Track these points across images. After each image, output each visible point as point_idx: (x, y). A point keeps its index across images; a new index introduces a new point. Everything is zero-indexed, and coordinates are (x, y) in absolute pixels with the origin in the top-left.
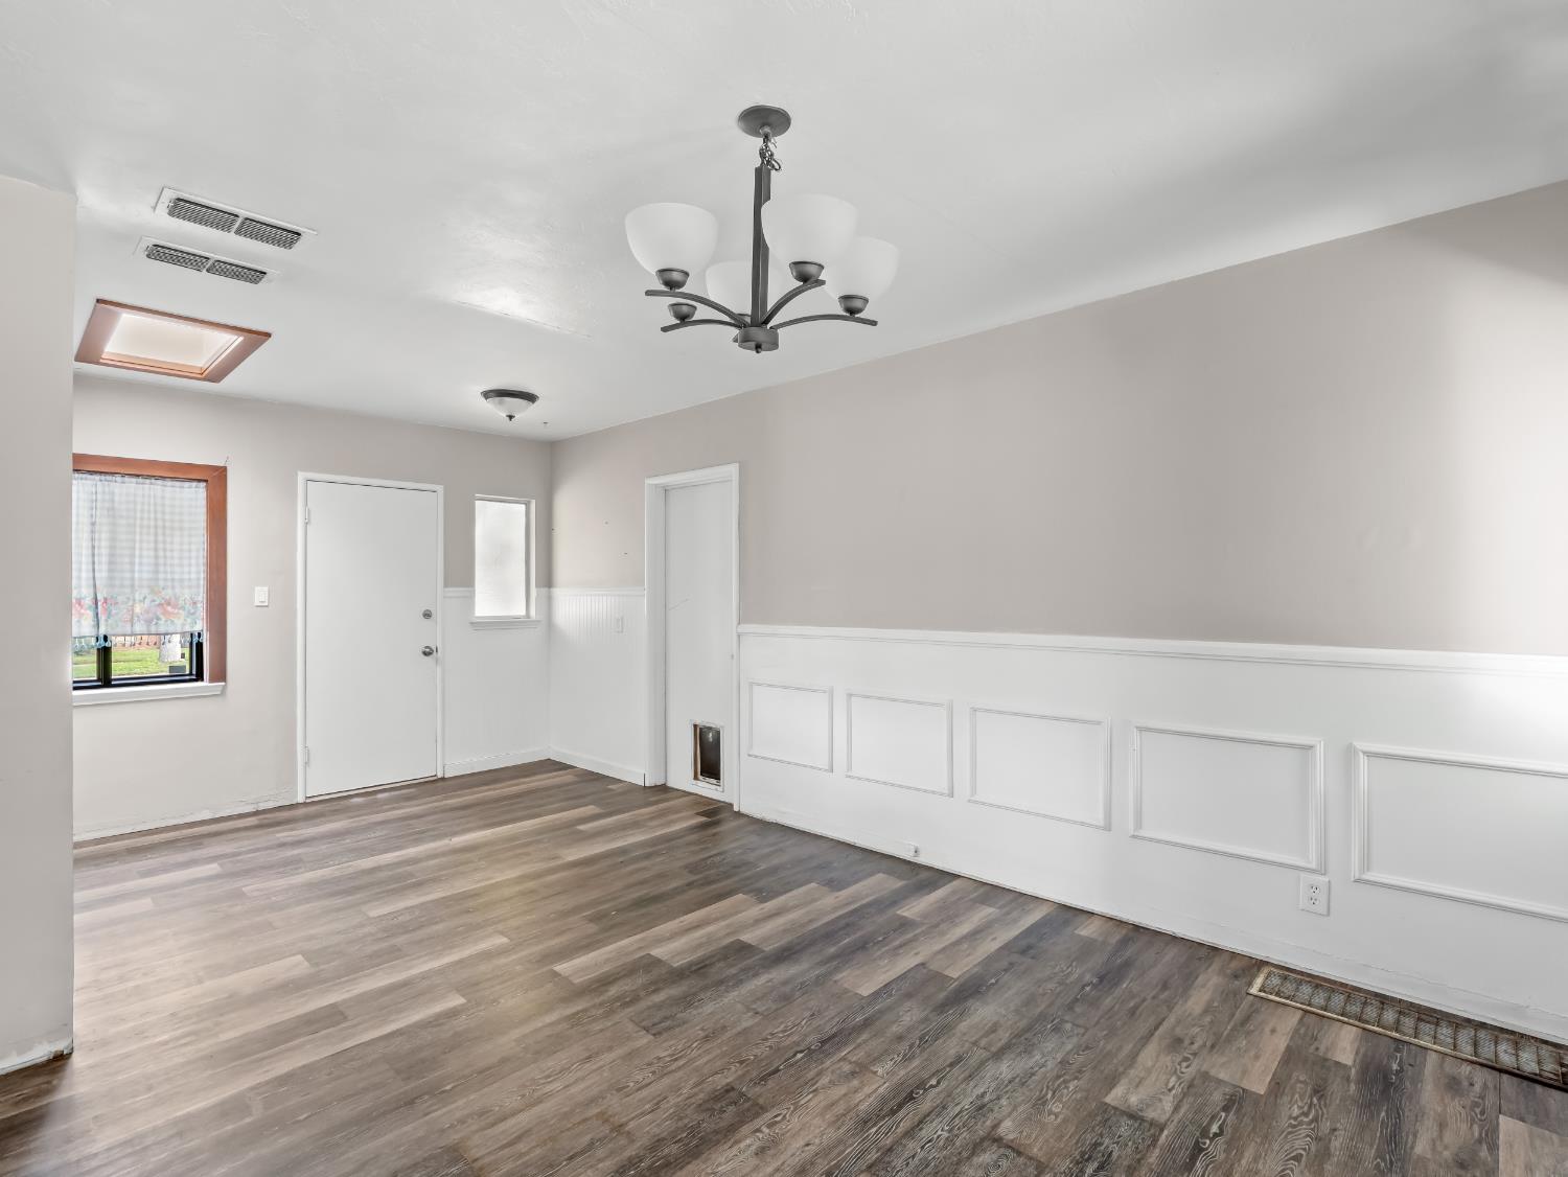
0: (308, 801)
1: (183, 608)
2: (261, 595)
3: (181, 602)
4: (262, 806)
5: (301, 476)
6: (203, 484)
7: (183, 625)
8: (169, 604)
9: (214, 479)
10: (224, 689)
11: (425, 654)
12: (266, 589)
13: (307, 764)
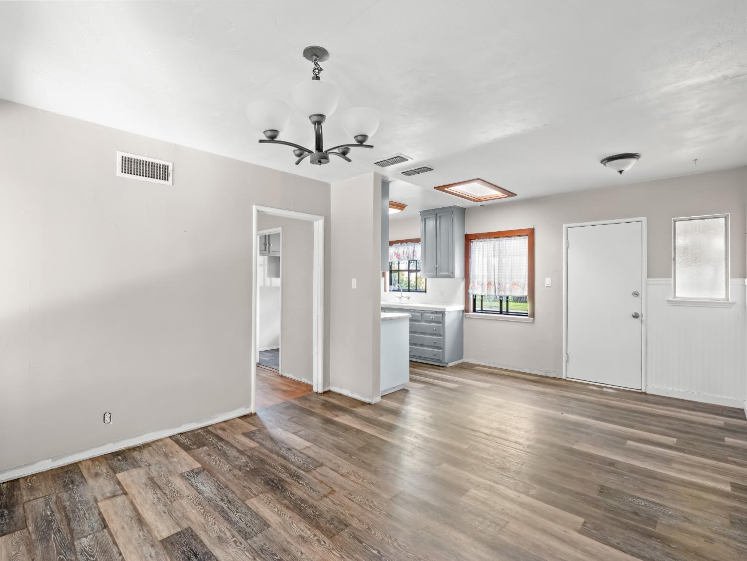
0: (567, 379)
1: (520, 286)
2: (548, 281)
3: (520, 284)
4: (549, 375)
5: (565, 226)
6: (527, 237)
7: (520, 293)
8: (515, 285)
9: (530, 234)
10: (534, 321)
11: (634, 316)
12: (550, 279)
13: (567, 361)
